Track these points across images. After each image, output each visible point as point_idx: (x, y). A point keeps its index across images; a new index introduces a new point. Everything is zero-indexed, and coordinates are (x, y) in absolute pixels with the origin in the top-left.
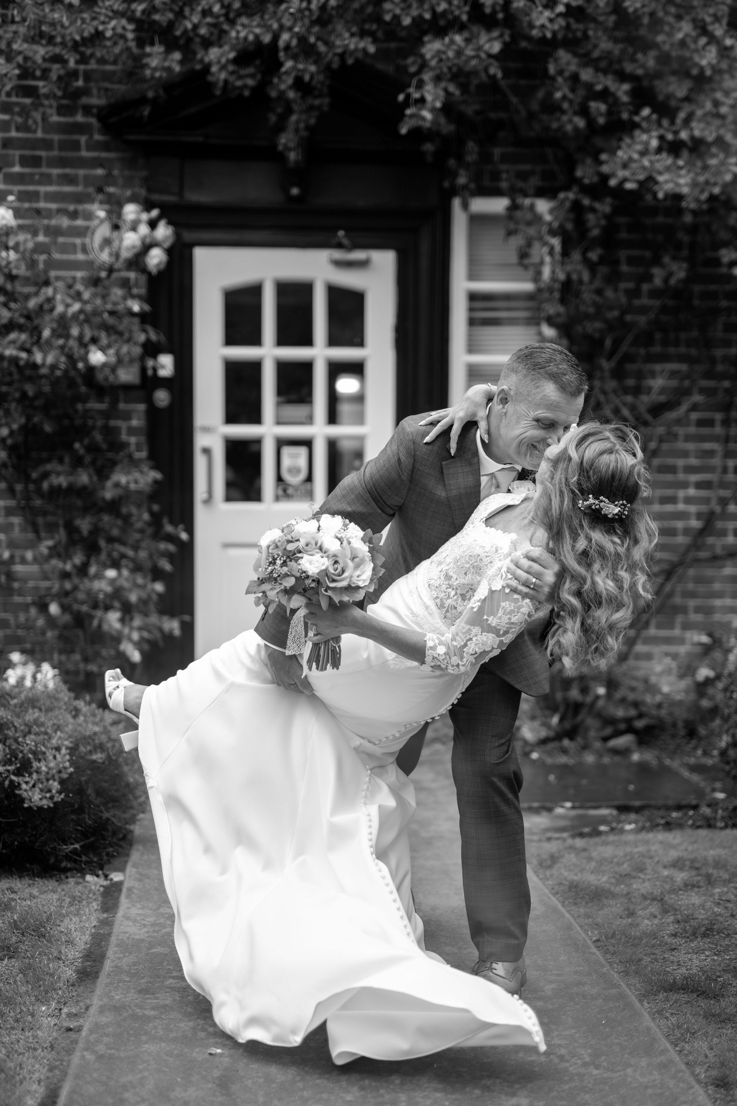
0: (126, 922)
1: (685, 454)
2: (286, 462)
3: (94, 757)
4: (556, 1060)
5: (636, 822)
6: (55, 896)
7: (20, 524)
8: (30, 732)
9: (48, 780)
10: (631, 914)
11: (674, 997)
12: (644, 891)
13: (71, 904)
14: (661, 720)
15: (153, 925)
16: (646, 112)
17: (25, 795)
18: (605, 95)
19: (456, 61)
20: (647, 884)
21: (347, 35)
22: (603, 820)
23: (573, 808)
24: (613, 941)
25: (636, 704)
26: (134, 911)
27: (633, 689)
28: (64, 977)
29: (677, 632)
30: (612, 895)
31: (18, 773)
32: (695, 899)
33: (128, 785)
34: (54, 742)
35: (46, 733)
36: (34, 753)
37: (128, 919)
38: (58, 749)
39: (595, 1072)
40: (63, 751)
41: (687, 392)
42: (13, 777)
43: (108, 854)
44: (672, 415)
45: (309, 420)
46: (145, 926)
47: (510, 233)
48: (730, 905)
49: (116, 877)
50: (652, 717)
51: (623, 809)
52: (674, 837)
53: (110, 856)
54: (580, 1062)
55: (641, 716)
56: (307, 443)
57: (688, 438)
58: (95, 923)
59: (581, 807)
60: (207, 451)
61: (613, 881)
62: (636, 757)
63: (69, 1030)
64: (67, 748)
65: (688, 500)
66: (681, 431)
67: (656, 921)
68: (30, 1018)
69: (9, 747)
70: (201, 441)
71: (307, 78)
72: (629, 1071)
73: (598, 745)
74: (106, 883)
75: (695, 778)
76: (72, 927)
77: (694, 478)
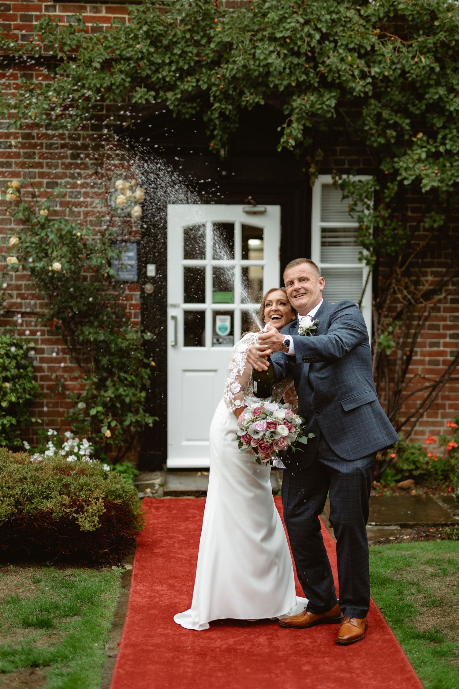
0: (135, 595)
1: (444, 319)
2: (218, 324)
3: (116, 502)
4: (355, 676)
5: (410, 534)
6: (97, 579)
7: (70, 358)
8: (82, 489)
9: (92, 516)
10: (401, 593)
11: (417, 641)
12: (409, 579)
13: (106, 584)
14: (428, 471)
15: (150, 597)
16: (420, 135)
17: (80, 524)
18: (396, 126)
19: (311, 110)
20: (411, 574)
21: (248, 94)
22: (392, 533)
23: (376, 525)
24: (390, 609)
25: (414, 462)
26: (138, 588)
27: (413, 454)
28: (105, 627)
29: (439, 419)
30: (391, 581)
31: (76, 512)
32: (436, 584)
33: (134, 516)
34: (95, 495)
35: (90, 490)
36: (85, 501)
37: (136, 593)
38: (97, 499)
39: (374, 683)
40: (101, 500)
41: (446, 284)
42: (74, 515)
43: (123, 553)
44: (437, 297)
45: (232, 301)
46: (145, 597)
47: (344, 197)
48: (454, 588)
49: (129, 567)
50: (423, 469)
51: (404, 526)
52: (429, 545)
53: (125, 555)
54: (367, 677)
55: (417, 468)
56: (231, 314)
57: (446, 310)
58: (119, 595)
59: (380, 525)
60: (174, 318)
61: (393, 572)
62: (414, 492)
63: (110, 657)
64: (103, 498)
65: (446, 345)
66: (442, 306)
67: (414, 597)
68: (89, 650)
69: (72, 497)
70: (171, 312)
71: (227, 113)
72: (391, 682)
73: (393, 484)
74: (123, 571)
75: (445, 506)
76: (107, 597)
77: (449, 332)
